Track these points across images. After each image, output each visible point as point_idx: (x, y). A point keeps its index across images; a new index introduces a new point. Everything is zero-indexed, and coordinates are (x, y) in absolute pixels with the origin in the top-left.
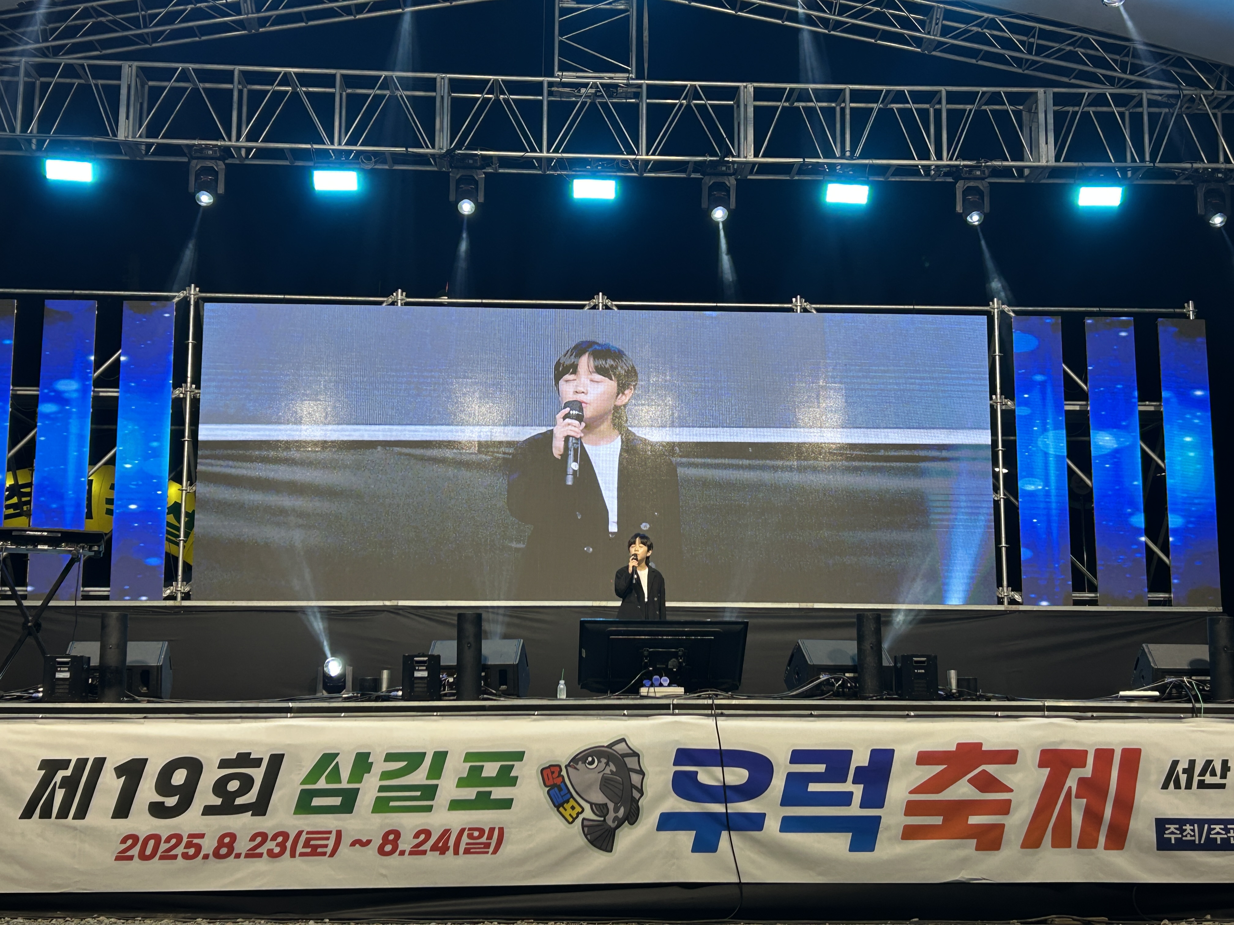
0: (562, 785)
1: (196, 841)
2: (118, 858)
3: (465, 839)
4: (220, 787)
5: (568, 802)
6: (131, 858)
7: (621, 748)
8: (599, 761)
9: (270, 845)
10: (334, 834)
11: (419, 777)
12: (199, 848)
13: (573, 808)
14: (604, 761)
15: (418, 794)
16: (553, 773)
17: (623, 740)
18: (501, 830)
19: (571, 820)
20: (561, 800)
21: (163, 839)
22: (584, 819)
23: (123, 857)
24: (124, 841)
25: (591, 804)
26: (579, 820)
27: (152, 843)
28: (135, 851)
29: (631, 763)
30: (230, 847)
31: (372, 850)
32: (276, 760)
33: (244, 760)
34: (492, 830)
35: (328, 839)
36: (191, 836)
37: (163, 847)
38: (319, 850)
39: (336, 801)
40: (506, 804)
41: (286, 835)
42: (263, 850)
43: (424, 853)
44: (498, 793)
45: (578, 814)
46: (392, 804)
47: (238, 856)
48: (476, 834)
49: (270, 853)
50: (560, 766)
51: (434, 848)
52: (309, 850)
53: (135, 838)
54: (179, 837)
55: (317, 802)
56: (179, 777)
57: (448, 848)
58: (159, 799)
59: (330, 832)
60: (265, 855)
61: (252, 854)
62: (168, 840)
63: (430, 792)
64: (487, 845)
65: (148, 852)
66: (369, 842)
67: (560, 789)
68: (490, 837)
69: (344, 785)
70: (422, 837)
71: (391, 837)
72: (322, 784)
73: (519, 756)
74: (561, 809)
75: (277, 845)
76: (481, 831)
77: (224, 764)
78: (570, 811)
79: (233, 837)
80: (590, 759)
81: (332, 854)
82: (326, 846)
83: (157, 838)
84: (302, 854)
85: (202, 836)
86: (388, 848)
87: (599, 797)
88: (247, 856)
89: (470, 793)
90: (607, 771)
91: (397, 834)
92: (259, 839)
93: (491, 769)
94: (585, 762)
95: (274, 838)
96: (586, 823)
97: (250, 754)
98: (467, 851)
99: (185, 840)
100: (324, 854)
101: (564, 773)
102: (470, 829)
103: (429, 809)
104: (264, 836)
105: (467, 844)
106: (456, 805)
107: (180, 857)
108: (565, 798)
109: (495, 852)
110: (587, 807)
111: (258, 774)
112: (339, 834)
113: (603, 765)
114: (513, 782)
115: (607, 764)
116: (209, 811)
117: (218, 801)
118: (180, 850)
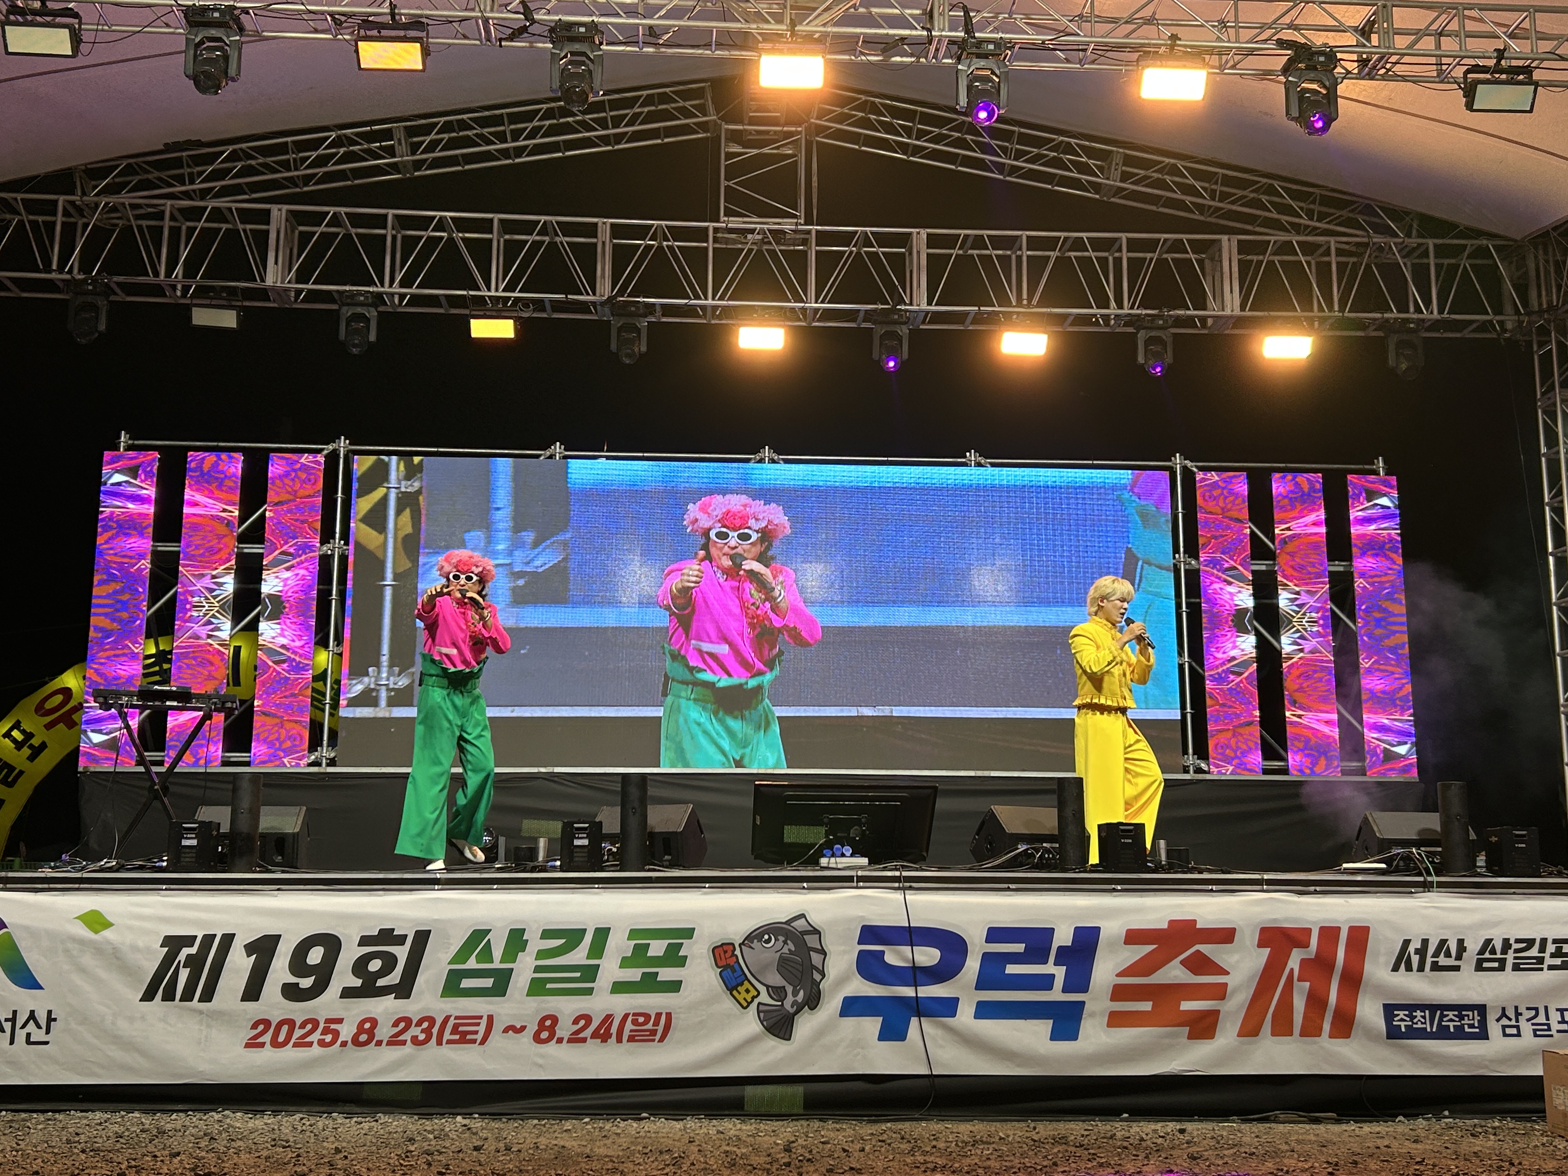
0: (736, 966)
1: (333, 1026)
2: (248, 1046)
3: (629, 1026)
4: (360, 966)
5: (742, 984)
6: (262, 1045)
7: (800, 924)
8: (776, 940)
9: (415, 1031)
10: (485, 1018)
11: (579, 956)
12: (336, 1034)
13: (747, 991)
14: (781, 938)
15: (578, 975)
16: (725, 952)
17: (803, 916)
18: (669, 1016)
19: (745, 1004)
20: (734, 984)
21: (298, 1025)
22: (759, 1004)
23: (253, 1044)
24: (255, 1026)
25: (767, 987)
26: (754, 1005)
27: (285, 1029)
28: (267, 1038)
29: (811, 941)
30: (371, 1033)
31: (527, 1037)
32: (422, 937)
33: (387, 936)
34: (659, 1015)
35: (478, 1024)
36: (329, 1021)
37: (298, 1033)
38: (468, 1037)
39: (488, 983)
40: (675, 986)
41: (432, 1020)
42: (407, 1036)
43: (584, 1040)
44: (666, 974)
45: (753, 998)
46: (549, 986)
47: (379, 1043)
48: (641, 1019)
49: (415, 1041)
50: (733, 944)
51: (595, 1035)
52: (457, 1037)
53: (267, 1023)
54: (315, 1023)
55: (466, 983)
56: (315, 956)
57: (610, 1036)
58: (293, 980)
59: (481, 1017)
60: (409, 1042)
61: (395, 1041)
62: (303, 1026)
63: (590, 973)
64: (653, 1032)
65: (281, 1039)
66: (523, 1028)
67: (734, 971)
68: (657, 1023)
69: (497, 964)
70: (582, 1023)
71: (548, 1023)
72: (472, 963)
73: (688, 933)
74: (735, 993)
75: (422, 1031)
76: (647, 1017)
77: (365, 941)
78: (744, 994)
79: (374, 1022)
80: (766, 937)
81: (483, 1042)
82: (476, 1032)
83: (291, 1023)
84: (449, 1042)
85: (340, 1021)
86: (544, 1035)
87: (777, 980)
88: (389, 1043)
89: (634, 974)
90: (785, 950)
91: (555, 1019)
92: (402, 1025)
93: (657, 948)
94: (760, 940)
95: (419, 1023)
96: (762, 1008)
97: (393, 930)
98: (631, 1039)
99: (322, 1025)
100: (474, 1041)
101: (738, 952)
102: (634, 1015)
103: (589, 992)
104: (408, 1021)
105: (631, 1031)
106: (619, 987)
107: (315, 1044)
108: (739, 980)
109: (661, 1040)
110: (763, 989)
111: (402, 953)
112: (490, 1018)
113: (780, 943)
114: (682, 962)
115: (785, 942)
116: (348, 993)
117: (358, 983)
118: (315, 1037)
